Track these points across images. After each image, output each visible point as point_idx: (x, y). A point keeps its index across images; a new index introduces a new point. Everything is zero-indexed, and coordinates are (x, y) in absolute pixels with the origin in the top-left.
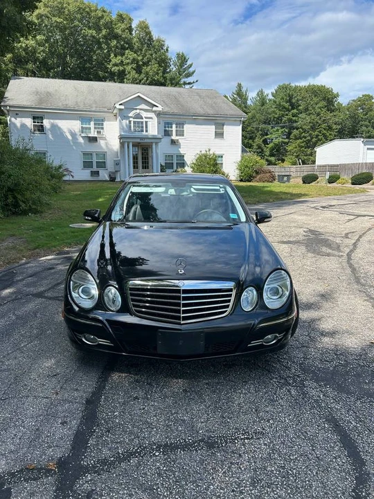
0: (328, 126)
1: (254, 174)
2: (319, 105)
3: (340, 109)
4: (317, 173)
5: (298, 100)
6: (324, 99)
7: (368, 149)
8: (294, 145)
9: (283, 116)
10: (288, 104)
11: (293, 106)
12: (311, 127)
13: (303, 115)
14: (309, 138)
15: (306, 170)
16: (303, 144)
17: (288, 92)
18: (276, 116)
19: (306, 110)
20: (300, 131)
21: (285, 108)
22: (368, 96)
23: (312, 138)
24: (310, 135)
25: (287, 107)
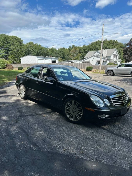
0: (22, 51)
1: (6, 67)
2: (17, 43)
3: (24, 45)
4: (23, 67)
5: (9, 40)
6: (18, 41)
7: (38, 59)
8: (11, 56)
9: (4, 45)
10: (6, 41)
11: (8, 43)
12: (16, 50)
13: (12, 46)
14: (16, 54)
15: (19, 65)
16: (14, 56)
17: (5, 37)
18: (1, 45)
19: (13, 44)
20: (12, 52)
21: (5, 43)
22: (32, 42)
23: (17, 54)
24: (16, 53)
25: (5, 42)
